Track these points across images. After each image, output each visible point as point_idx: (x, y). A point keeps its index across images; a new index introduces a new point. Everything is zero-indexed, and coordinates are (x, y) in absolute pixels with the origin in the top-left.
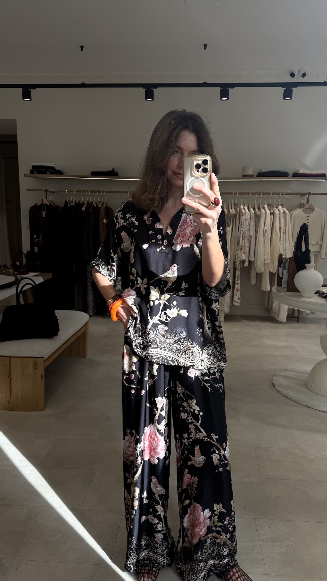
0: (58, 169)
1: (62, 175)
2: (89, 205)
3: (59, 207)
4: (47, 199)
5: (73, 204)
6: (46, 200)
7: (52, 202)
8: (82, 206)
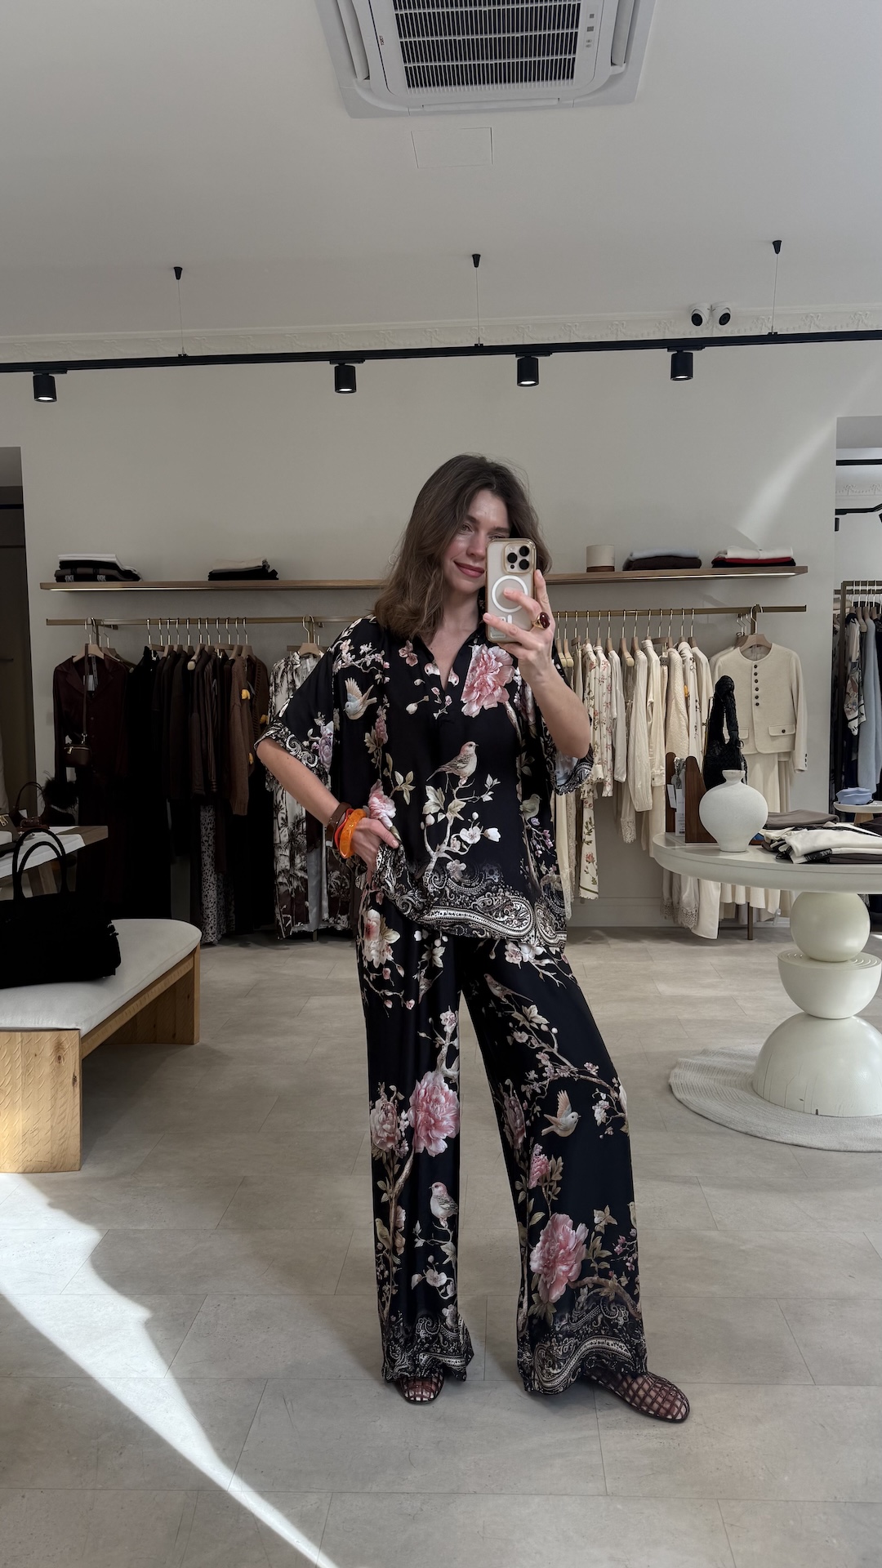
0: (127, 568)
1: (137, 582)
2: (206, 656)
3: (131, 665)
4: (98, 644)
5: (165, 654)
6: (96, 645)
7: (112, 651)
8: (188, 658)
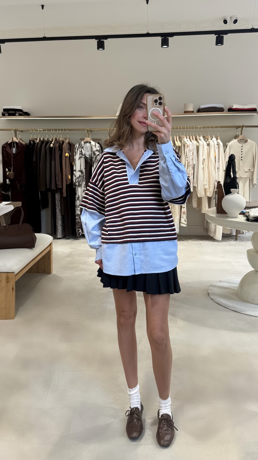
0: (26, 111)
1: (30, 116)
5: (38, 141)
6: (16, 138)
7: (21, 139)
